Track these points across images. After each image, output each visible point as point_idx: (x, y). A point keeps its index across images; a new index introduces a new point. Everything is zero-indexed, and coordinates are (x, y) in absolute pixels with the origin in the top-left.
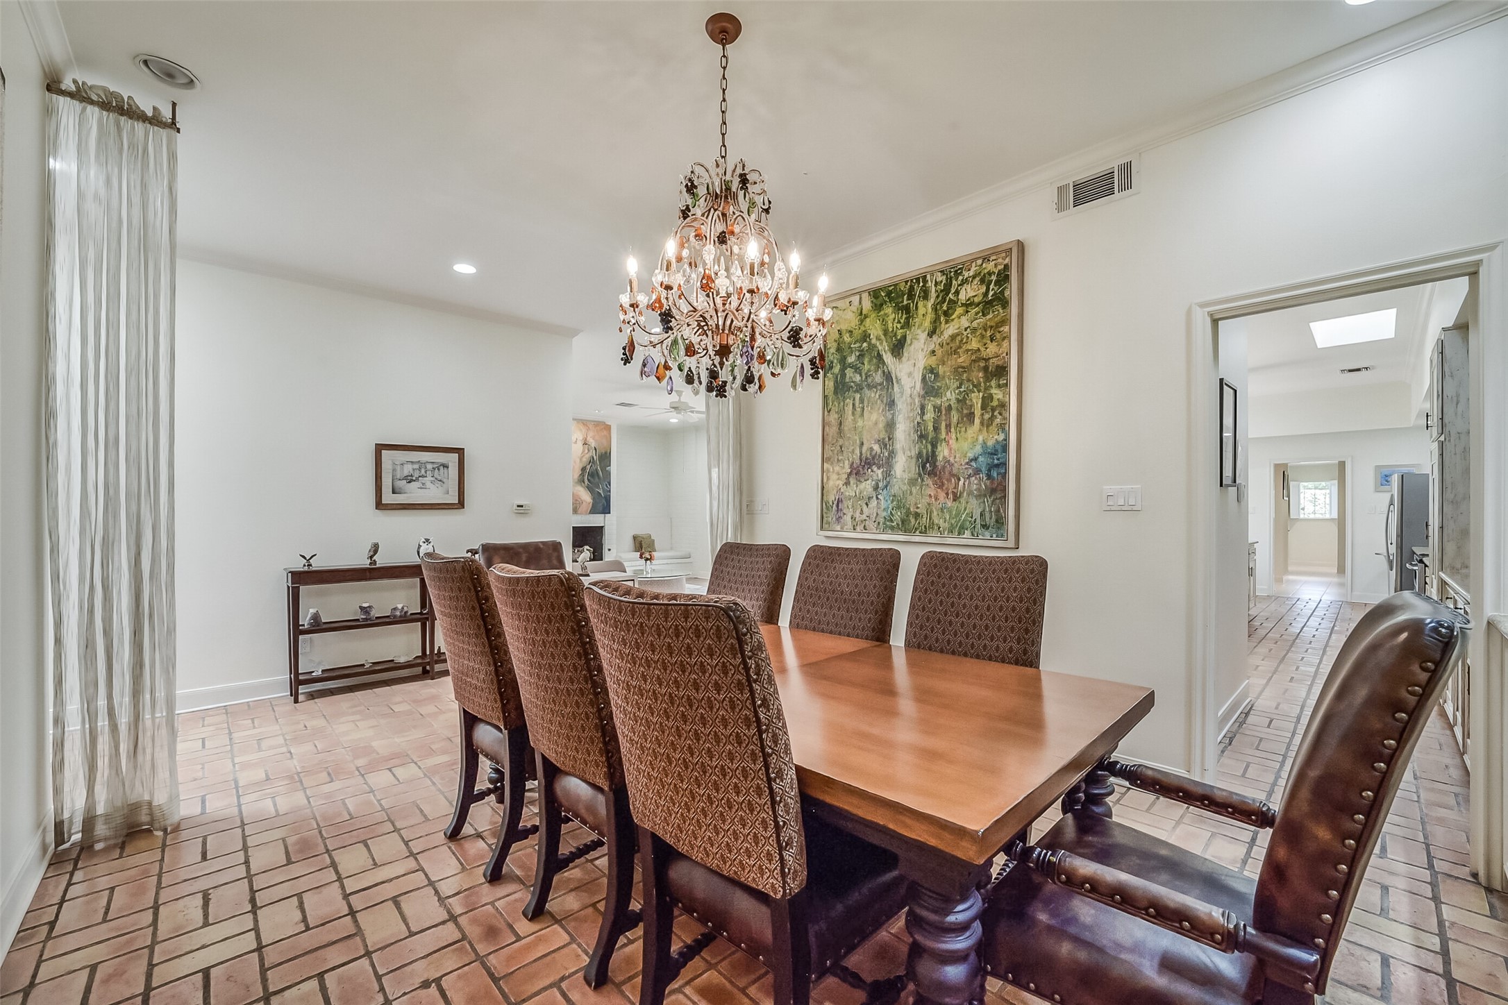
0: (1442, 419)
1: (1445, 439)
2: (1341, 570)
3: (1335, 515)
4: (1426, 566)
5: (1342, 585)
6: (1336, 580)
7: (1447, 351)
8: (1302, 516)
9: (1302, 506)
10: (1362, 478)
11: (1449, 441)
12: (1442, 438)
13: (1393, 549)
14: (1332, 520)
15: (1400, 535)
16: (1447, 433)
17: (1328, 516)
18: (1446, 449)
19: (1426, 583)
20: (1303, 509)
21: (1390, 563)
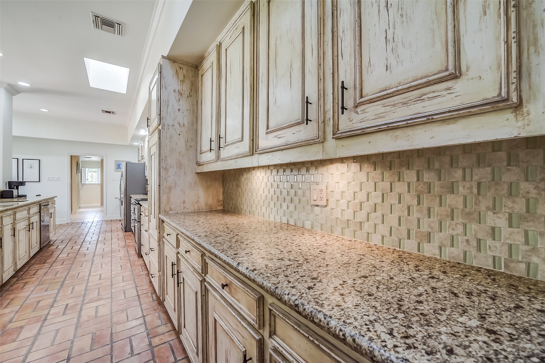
0: (160, 115)
1: (162, 128)
2: (102, 204)
3: (100, 182)
4: (141, 205)
5: (102, 211)
6: (100, 209)
7: (164, 71)
8: (87, 183)
9: (87, 178)
10: (110, 165)
11: (164, 129)
12: (160, 127)
13: (122, 196)
14: (99, 184)
15: (126, 190)
16: (163, 124)
17: (97, 183)
18: (162, 134)
19: (141, 214)
20: (87, 180)
21: (122, 202)
